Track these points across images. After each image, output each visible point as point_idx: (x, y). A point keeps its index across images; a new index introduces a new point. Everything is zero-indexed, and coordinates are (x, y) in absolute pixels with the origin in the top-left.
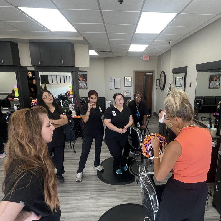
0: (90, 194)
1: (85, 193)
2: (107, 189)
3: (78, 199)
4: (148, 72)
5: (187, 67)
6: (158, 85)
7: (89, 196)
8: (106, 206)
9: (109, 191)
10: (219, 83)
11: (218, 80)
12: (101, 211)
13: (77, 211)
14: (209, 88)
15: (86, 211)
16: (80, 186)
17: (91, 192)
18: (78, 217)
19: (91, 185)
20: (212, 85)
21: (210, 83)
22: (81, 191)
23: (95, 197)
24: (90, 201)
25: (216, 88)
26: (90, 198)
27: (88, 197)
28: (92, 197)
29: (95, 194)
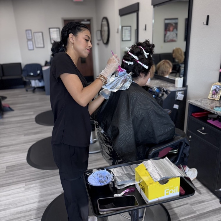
0: (25, 185)
1: (17, 185)
2: (49, 175)
3: (9, 194)
4: (83, 20)
5: (138, 4)
6: (99, 38)
7: (24, 187)
8: (52, 194)
9: (52, 176)
10: (177, 34)
11: (175, 30)
12: (45, 200)
13: (10, 208)
14: (165, 41)
15: (24, 205)
16: (7, 179)
17: (26, 182)
18: (13, 215)
19: (25, 174)
20: (168, 37)
21: (165, 35)
22: (10, 184)
23: (33, 187)
24: (28, 193)
25: (172, 41)
26: (25, 189)
27: (23, 189)
28: (30, 188)
29: (32, 184)
